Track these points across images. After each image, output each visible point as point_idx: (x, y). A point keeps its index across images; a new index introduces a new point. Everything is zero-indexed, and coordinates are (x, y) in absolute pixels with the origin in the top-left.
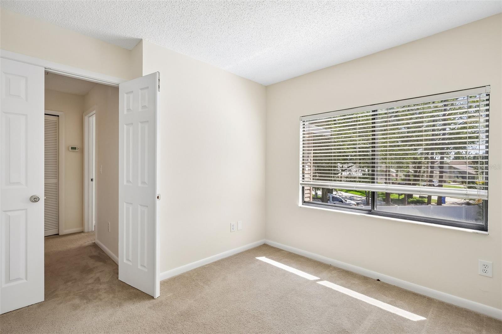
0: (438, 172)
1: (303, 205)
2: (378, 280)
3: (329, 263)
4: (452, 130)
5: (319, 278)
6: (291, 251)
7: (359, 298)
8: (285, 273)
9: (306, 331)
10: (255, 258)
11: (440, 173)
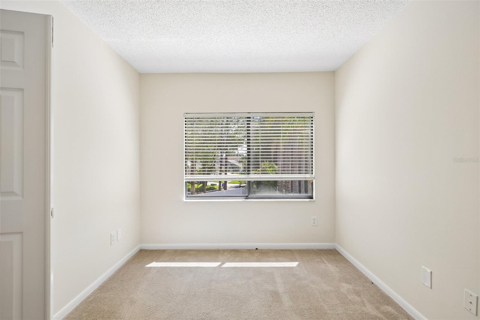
0: (219, 165)
1: (186, 199)
2: (257, 249)
3: (216, 248)
4: (231, 134)
5: (221, 263)
6: (176, 249)
7: (259, 266)
8: (190, 269)
9: (253, 307)
10: (145, 267)
11: (220, 165)
